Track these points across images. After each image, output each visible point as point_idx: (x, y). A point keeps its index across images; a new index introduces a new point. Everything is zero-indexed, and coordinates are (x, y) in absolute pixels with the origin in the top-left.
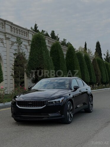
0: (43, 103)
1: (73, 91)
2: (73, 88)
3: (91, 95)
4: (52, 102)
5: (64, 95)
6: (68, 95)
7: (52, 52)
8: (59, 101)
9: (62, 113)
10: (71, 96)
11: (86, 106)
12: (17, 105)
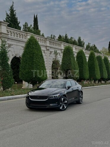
0: (47, 97)
1: (67, 89)
2: (67, 87)
3: (82, 92)
4: (52, 97)
5: (60, 92)
6: (63, 92)
7: (77, 57)
8: (57, 96)
9: (59, 104)
10: (65, 93)
11: (77, 99)
12: (30, 98)
